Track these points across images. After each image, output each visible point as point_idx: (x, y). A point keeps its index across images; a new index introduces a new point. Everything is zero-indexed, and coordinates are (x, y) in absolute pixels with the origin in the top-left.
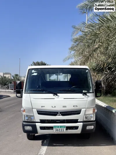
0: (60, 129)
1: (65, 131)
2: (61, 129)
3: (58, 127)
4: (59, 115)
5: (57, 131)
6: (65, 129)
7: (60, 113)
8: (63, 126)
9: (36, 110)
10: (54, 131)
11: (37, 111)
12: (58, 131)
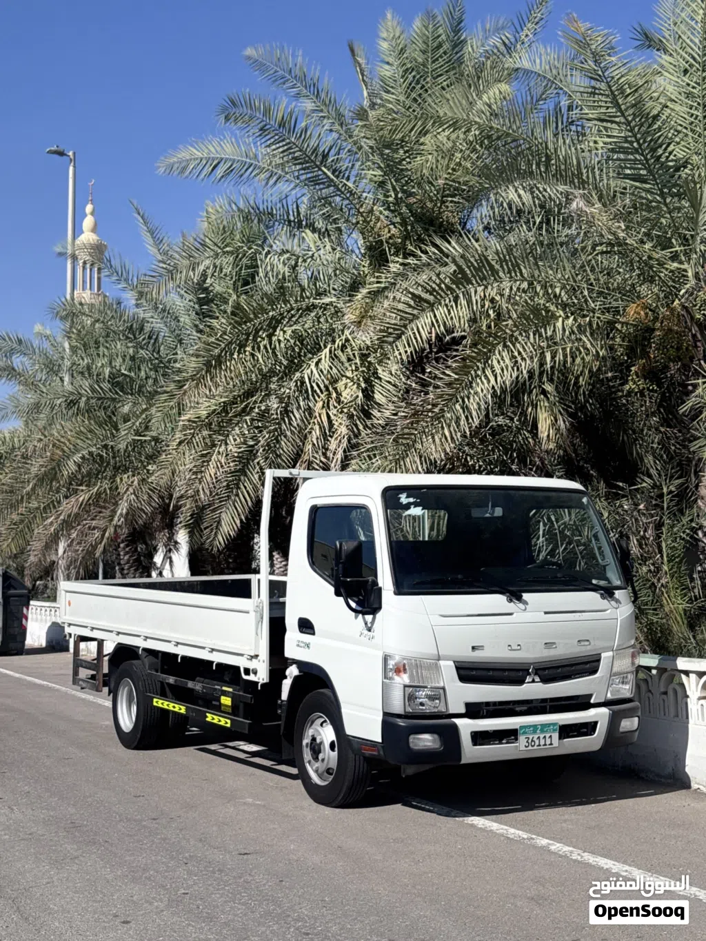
0: (542, 736)
1: (556, 745)
2: (545, 737)
3: (534, 728)
4: (533, 681)
5: (530, 748)
6: (556, 736)
7: (536, 674)
8: (549, 725)
9: (452, 663)
10: (522, 748)
11: (458, 668)
12: (535, 747)
